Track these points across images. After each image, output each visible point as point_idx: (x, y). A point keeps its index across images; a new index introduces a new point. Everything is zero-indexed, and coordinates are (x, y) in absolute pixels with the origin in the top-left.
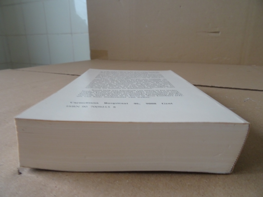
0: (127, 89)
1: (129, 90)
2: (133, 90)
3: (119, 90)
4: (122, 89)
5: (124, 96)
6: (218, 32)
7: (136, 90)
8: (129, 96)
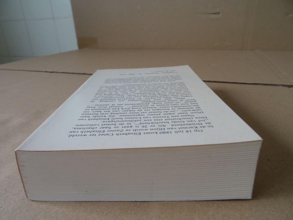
0: (146, 83)
1: (144, 83)
2: (141, 83)
3: (153, 83)
4: (151, 83)
5: (148, 78)
6: (219, 13)
7: (138, 83)
8: (144, 78)
